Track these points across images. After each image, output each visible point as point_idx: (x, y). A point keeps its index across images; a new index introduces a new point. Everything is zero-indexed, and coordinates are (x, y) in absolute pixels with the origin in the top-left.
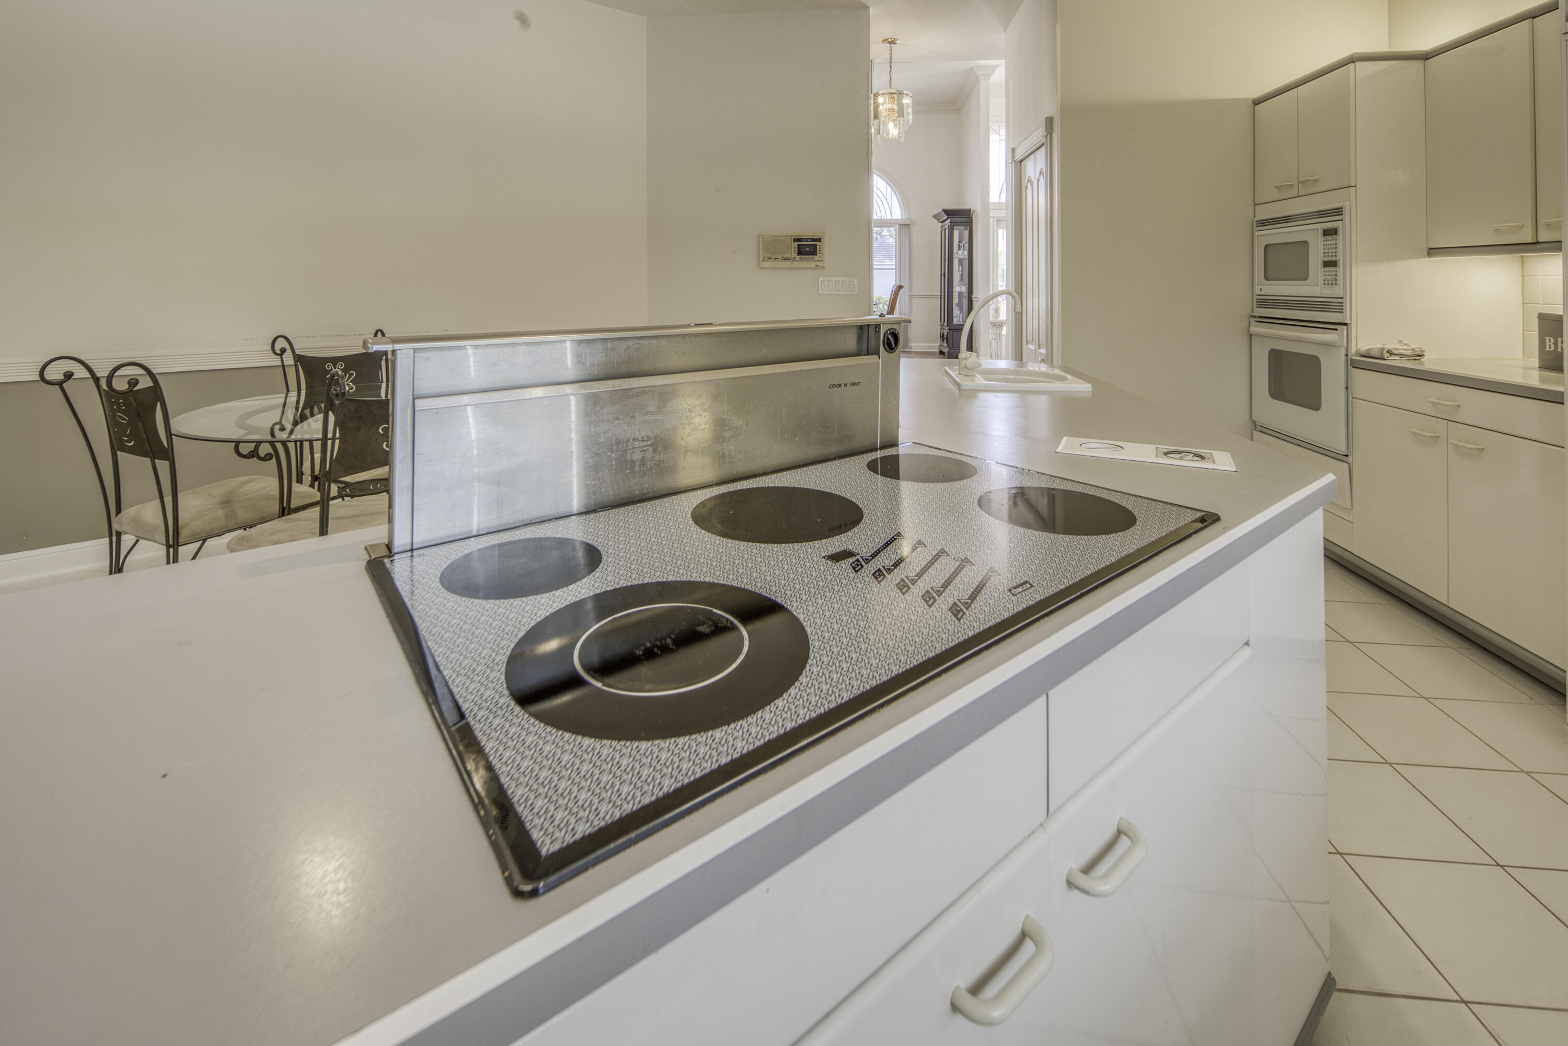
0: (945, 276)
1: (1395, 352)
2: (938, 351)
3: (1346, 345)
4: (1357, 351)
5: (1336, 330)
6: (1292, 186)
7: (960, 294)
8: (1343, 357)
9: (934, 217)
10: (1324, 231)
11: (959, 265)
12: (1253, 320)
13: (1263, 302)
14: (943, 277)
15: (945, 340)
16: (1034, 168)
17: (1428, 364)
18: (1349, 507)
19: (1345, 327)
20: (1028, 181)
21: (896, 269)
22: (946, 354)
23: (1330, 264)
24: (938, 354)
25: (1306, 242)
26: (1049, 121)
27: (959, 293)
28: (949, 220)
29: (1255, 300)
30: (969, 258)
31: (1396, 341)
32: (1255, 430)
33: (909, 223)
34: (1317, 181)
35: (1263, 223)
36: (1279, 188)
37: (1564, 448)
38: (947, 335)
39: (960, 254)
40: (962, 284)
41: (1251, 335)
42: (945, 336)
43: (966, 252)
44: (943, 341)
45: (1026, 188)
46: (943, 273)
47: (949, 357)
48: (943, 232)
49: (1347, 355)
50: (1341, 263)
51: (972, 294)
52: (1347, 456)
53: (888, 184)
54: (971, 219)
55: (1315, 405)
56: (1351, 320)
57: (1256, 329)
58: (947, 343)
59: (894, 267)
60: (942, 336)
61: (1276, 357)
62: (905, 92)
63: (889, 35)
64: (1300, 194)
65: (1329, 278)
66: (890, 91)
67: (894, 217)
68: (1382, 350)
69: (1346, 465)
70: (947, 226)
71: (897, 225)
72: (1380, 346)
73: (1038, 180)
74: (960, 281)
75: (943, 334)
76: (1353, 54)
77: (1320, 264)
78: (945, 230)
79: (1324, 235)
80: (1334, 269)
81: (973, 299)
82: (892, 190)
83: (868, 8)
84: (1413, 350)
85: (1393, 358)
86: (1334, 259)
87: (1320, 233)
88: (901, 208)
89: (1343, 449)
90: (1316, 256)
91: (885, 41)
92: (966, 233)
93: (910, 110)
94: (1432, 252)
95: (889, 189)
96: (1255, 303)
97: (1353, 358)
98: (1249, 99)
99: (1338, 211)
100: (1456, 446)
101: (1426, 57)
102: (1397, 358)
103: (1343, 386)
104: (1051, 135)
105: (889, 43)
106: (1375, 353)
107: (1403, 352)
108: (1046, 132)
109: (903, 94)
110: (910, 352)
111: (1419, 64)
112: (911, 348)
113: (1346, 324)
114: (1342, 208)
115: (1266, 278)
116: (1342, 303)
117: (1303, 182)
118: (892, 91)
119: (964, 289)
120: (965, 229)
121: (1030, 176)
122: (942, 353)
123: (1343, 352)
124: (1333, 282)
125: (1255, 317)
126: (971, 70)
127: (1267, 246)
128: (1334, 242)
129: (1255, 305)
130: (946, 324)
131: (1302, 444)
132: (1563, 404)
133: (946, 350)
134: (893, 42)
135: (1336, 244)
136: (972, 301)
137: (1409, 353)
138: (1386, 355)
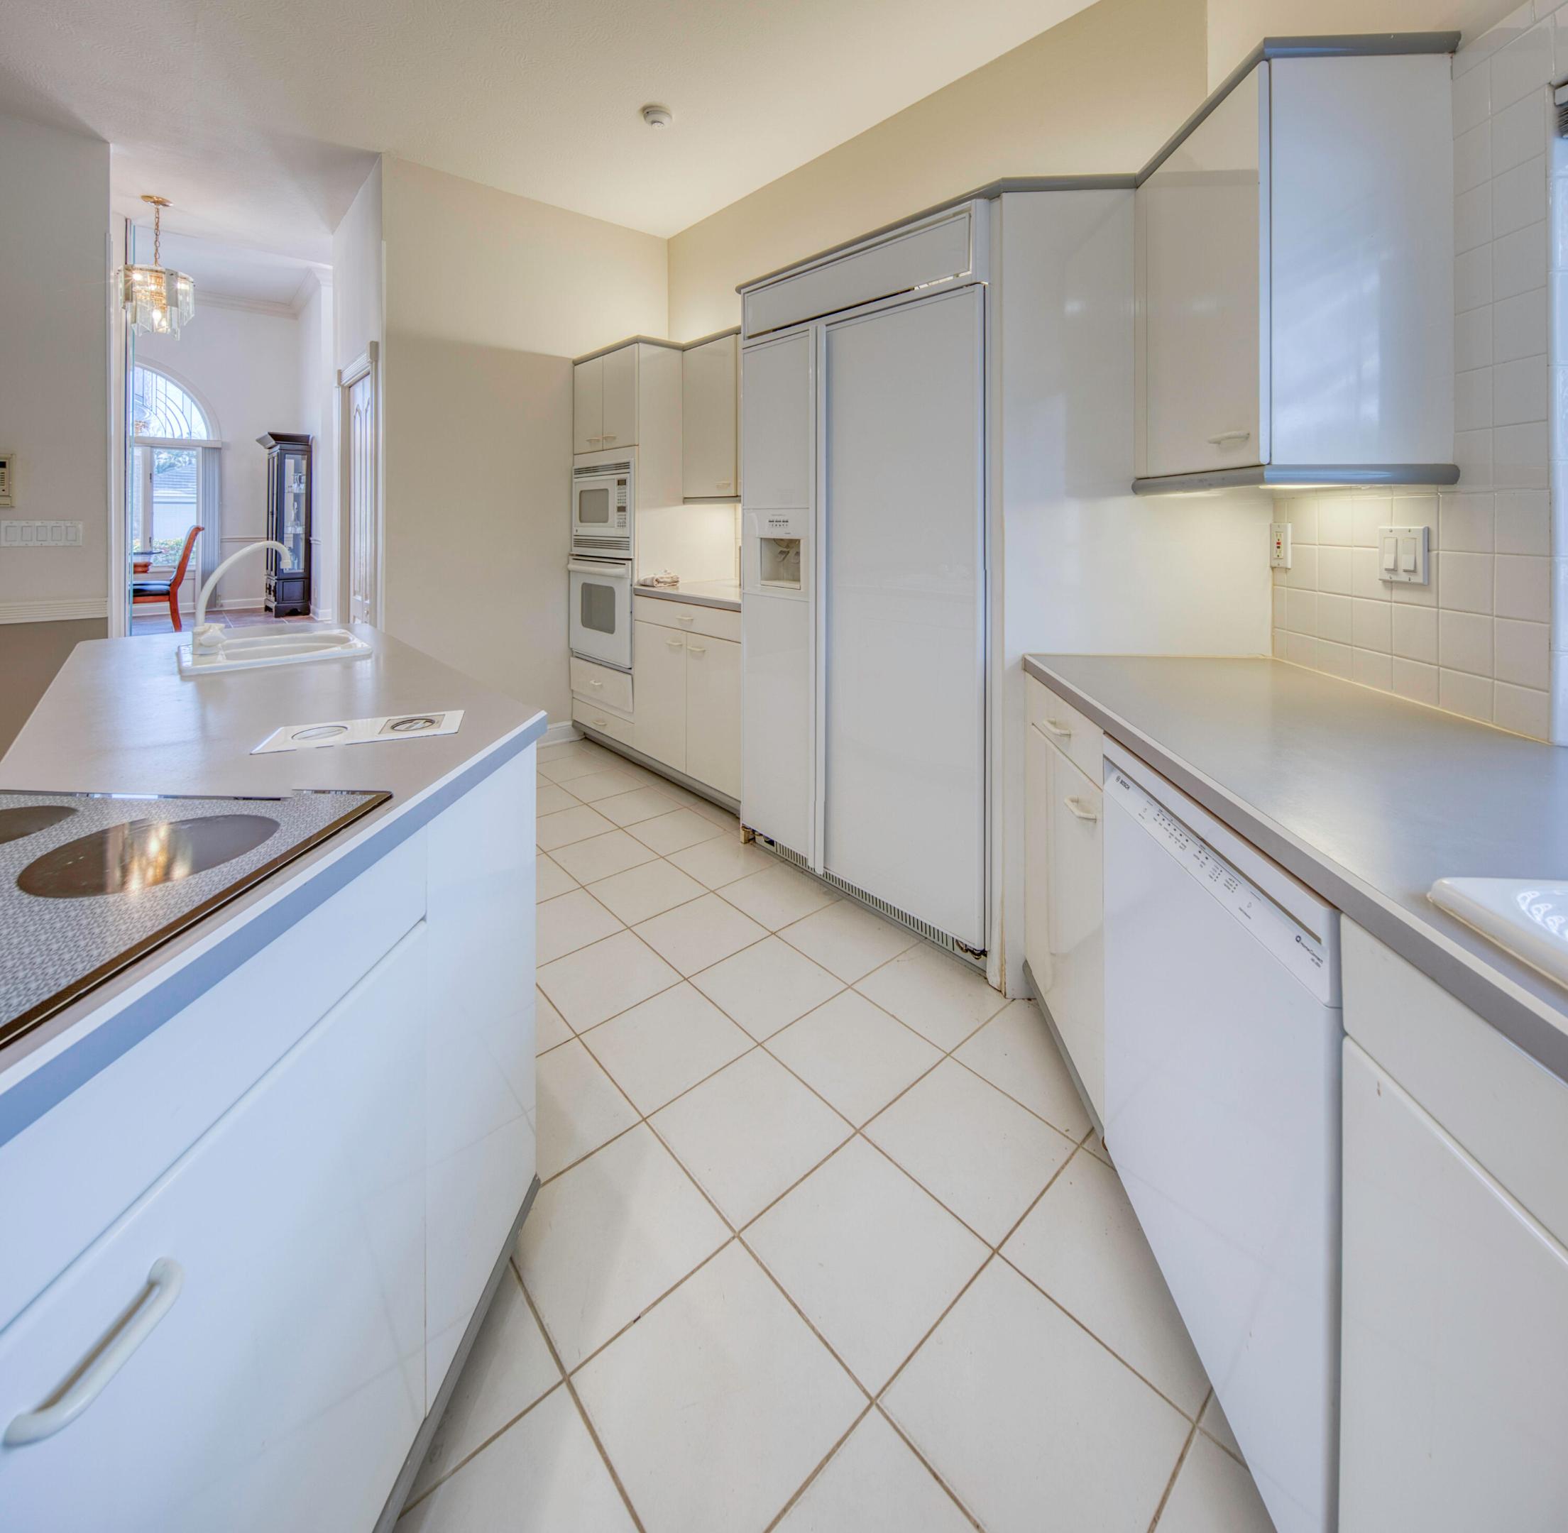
0: (273, 514)
1: (661, 580)
2: (263, 606)
3: (630, 577)
4: (638, 581)
5: (624, 564)
6: (598, 440)
7: (296, 536)
8: (629, 587)
9: (260, 441)
10: (618, 481)
11: (295, 501)
12: (571, 557)
13: (579, 542)
14: (270, 516)
15: (272, 593)
16: (362, 396)
17: (682, 590)
18: (632, 711)
19: (630, 562)
20: (357, 410)
21: (197, 503)
22: (274, 610)
23: (622, 509)
24: (263, 610)
25: (607, 490)
26: (374, 347)
27: (294, 534)
28: (278, 447)
29: (573, 540)
30: (307, 494)
31: (663, 571)
32: (572, 656)
33: (220, 446)
34: (614, 438)
35: (579, 471)
36: (590, 441)
37: (740, 643)
38: (275, 587)
39: (294, 487)
40: (297, 525)
41: (569, 572)
42: (272, 589)
43: (303, 486)
44: (270, 594)
45: (355, 417)
46: (270, 510)
47: (277, 616)
48: (271, 460)
49: (631, 585)
50: (628, 509)
51: (310, 536)
52: (631, 668)
53: (184, 392)
54: (311, 447)
55: (611, 630)
56: (634, 556)
57: (574, 566)
58: (275, 596)
59: (195, 500)
60: (269, 588)
61: (588, 590)
62: (181, 274)
63: (155, 192)
64: (604, 448)
65: (621, 521)
66: (154, 267)
67: (195, 436)
68: (653, 578)
69: (630, 676)
70: (275, 454)
71: (200, 449)
72: (653, 576)
73: (366, 411)
74: (295, 520)
75: (270, 586)
76: (638, 336)
77: (616, 509)
78: (274, 458)
79: (618, 485)
80: (623, 513)
81: (312, 542)
82: (193, 401)
83: (105, 143)
84: (672, 577)
85: (660, 585)
86: (624, 505)
87: (616, 482)
88: (206, 423)
89: (626, 663)
90: (613, 504)
91: (147, 198)
92: (304, 463)
93: (190, 299)
94: (686, 500)
95: (187, 400)
96: (573, 542)
97: (636, 587)
98: (570, 359)
99: (626, 465)
100: (691, 651)
101: (684, 349)
102: (662, 585)
103: (629, 610)
104: (377, 362)
105: (154, 202)
106: (648, 583)
107: (666, 580)
108: (371, 358)
109: (177, 276)
110: (220, 612)
111: (678, 353)
112: (222, 606)
113: (631, 559)
114: (628, 463)
115: (581, 521)
116: (628, 542)
117: (606, 438)
118: (159, 269)
119: (300, 530)
120: (303, 459)
121: (358, 405)
122: (268, 609)
123: (629, 582)
124: (622, 525)
125: (573, 555)
126: (309, 271)
127: (581, 492)
128: (624, 491)
129: (573, 545)
130: (273, 573)
131: (603, 663)
132: (740, 612)
133: (273, 605)
134: (160, 202)
135: (625, 492)
136: (310, 544)
137: (669, 580)
138: (655, 583)
